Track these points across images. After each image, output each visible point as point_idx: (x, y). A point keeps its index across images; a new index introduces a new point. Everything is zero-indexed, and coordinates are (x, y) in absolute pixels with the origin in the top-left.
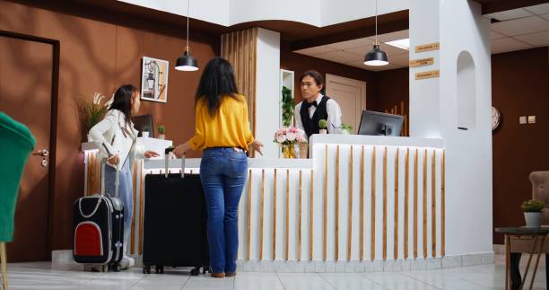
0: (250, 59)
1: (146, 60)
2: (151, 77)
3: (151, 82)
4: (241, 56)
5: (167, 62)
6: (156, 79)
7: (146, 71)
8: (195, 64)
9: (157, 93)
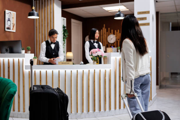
0: (51, 13)
1: (7, 11)
2: (9, 20)
3: (9, 22)
4: (46, 11)
5: (15, 13)
6: (11, 21)
7: (7, 17)
8: (38, 15)
9: (12, 28)
